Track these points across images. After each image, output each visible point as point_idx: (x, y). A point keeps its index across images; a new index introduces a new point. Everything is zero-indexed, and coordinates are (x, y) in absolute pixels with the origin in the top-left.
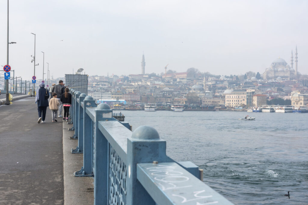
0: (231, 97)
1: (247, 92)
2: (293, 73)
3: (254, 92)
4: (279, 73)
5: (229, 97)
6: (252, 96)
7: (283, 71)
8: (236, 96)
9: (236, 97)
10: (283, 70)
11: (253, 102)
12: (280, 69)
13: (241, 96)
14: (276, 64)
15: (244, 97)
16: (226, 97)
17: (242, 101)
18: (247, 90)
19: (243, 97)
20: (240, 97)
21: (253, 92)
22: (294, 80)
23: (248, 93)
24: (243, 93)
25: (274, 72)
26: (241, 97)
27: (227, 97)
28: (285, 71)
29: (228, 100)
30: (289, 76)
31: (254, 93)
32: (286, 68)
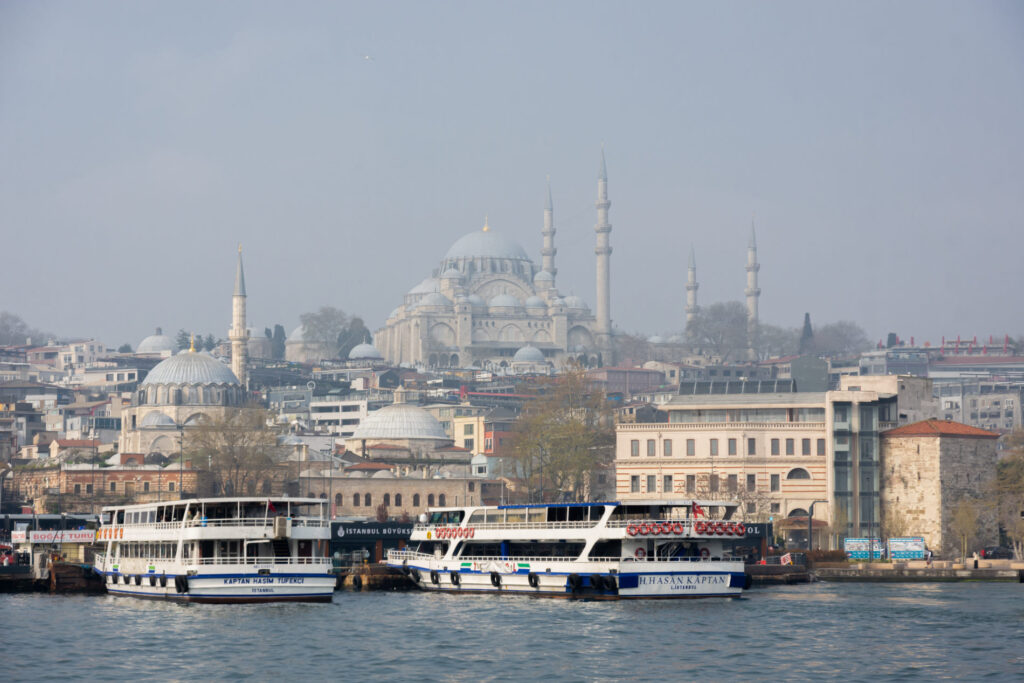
0: (679, 451)
1: (842, 394)
2: (584, 324)
3: (894, 399)
4: (500, 323)
5: (651, 451)
6: (882, 436)
7: (520, 313)
8: (723, 437)
9: (723, 450)
10: (524, 309)
11: (889, 495)
12: (499, 300)
13: (769, 436)
14: (472, 267)
15: (798, 446)
16: (623, 451)
17: (783, 480)
18: (845, 382)
19: (790, 442)
20: (764, 449)
21: (884, 404)
22: (650, 365)
23: (841, 407)
24: (791, 411)
25: (469, 317)
26: (775, 442)
27: (635, 443)
28: (531, 312)
29: (643, 473)
30: (563, 346)
31: (893, 413)
32: (534, 293)
